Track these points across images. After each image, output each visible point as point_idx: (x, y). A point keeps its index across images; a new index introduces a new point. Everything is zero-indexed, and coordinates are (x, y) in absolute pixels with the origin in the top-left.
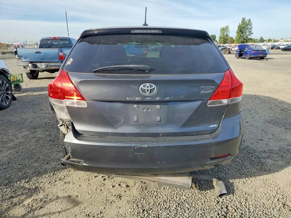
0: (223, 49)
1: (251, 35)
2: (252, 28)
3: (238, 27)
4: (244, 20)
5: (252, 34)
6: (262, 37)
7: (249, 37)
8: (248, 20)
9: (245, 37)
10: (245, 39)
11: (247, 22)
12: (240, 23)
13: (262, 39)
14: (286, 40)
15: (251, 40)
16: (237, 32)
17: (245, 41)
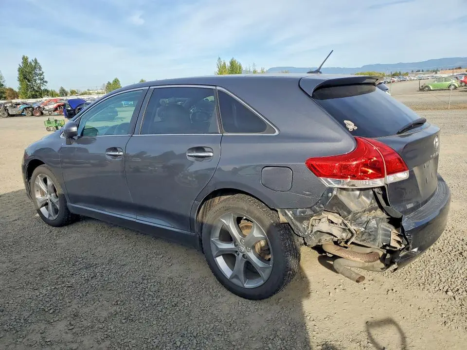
0: (25, 108)
1: (45, 84)
2: (43, 73)
3: (19, 71)
4: (25, 59)
5: (46, 82)
6: (62, 88)
7: (42, 88)
8: (33, 60)
9: (36, 88)
10: (37, 91)
11: (33, 64)
12: (21, 66)
13: (64, 90)
14: (96, 91)
15: (48, 92)
16: (20, 80)
17: (38, 94)
